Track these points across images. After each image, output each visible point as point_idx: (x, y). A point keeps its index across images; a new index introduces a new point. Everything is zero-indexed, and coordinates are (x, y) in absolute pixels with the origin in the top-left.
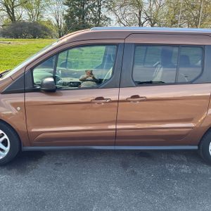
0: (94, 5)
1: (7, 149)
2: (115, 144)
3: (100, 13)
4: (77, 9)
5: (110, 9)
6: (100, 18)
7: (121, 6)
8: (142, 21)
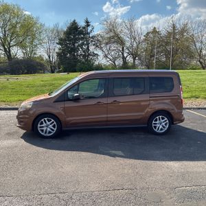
0: (83, 44)
1: (55, 129)
2: (107, 125)
3: (89, 50)
4: (69, 47)
5: (97, 46)
6: (89, 55)
7: (107, 44)
8: (125, 55)
